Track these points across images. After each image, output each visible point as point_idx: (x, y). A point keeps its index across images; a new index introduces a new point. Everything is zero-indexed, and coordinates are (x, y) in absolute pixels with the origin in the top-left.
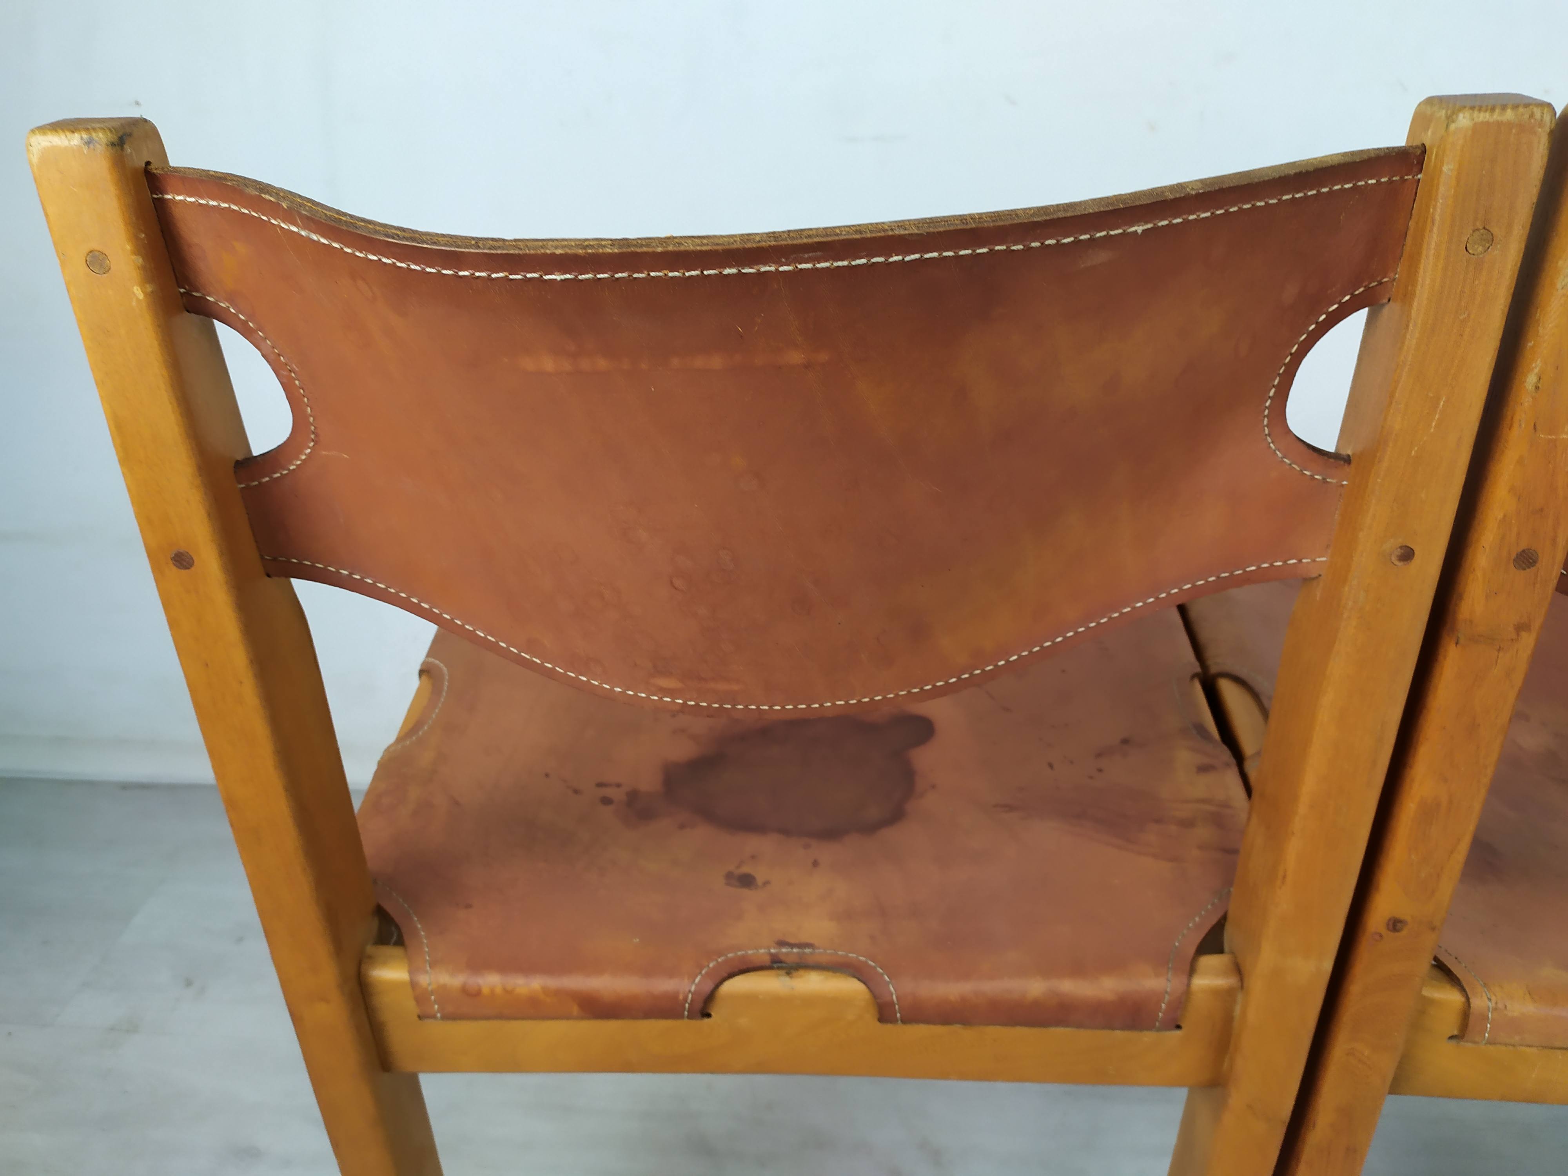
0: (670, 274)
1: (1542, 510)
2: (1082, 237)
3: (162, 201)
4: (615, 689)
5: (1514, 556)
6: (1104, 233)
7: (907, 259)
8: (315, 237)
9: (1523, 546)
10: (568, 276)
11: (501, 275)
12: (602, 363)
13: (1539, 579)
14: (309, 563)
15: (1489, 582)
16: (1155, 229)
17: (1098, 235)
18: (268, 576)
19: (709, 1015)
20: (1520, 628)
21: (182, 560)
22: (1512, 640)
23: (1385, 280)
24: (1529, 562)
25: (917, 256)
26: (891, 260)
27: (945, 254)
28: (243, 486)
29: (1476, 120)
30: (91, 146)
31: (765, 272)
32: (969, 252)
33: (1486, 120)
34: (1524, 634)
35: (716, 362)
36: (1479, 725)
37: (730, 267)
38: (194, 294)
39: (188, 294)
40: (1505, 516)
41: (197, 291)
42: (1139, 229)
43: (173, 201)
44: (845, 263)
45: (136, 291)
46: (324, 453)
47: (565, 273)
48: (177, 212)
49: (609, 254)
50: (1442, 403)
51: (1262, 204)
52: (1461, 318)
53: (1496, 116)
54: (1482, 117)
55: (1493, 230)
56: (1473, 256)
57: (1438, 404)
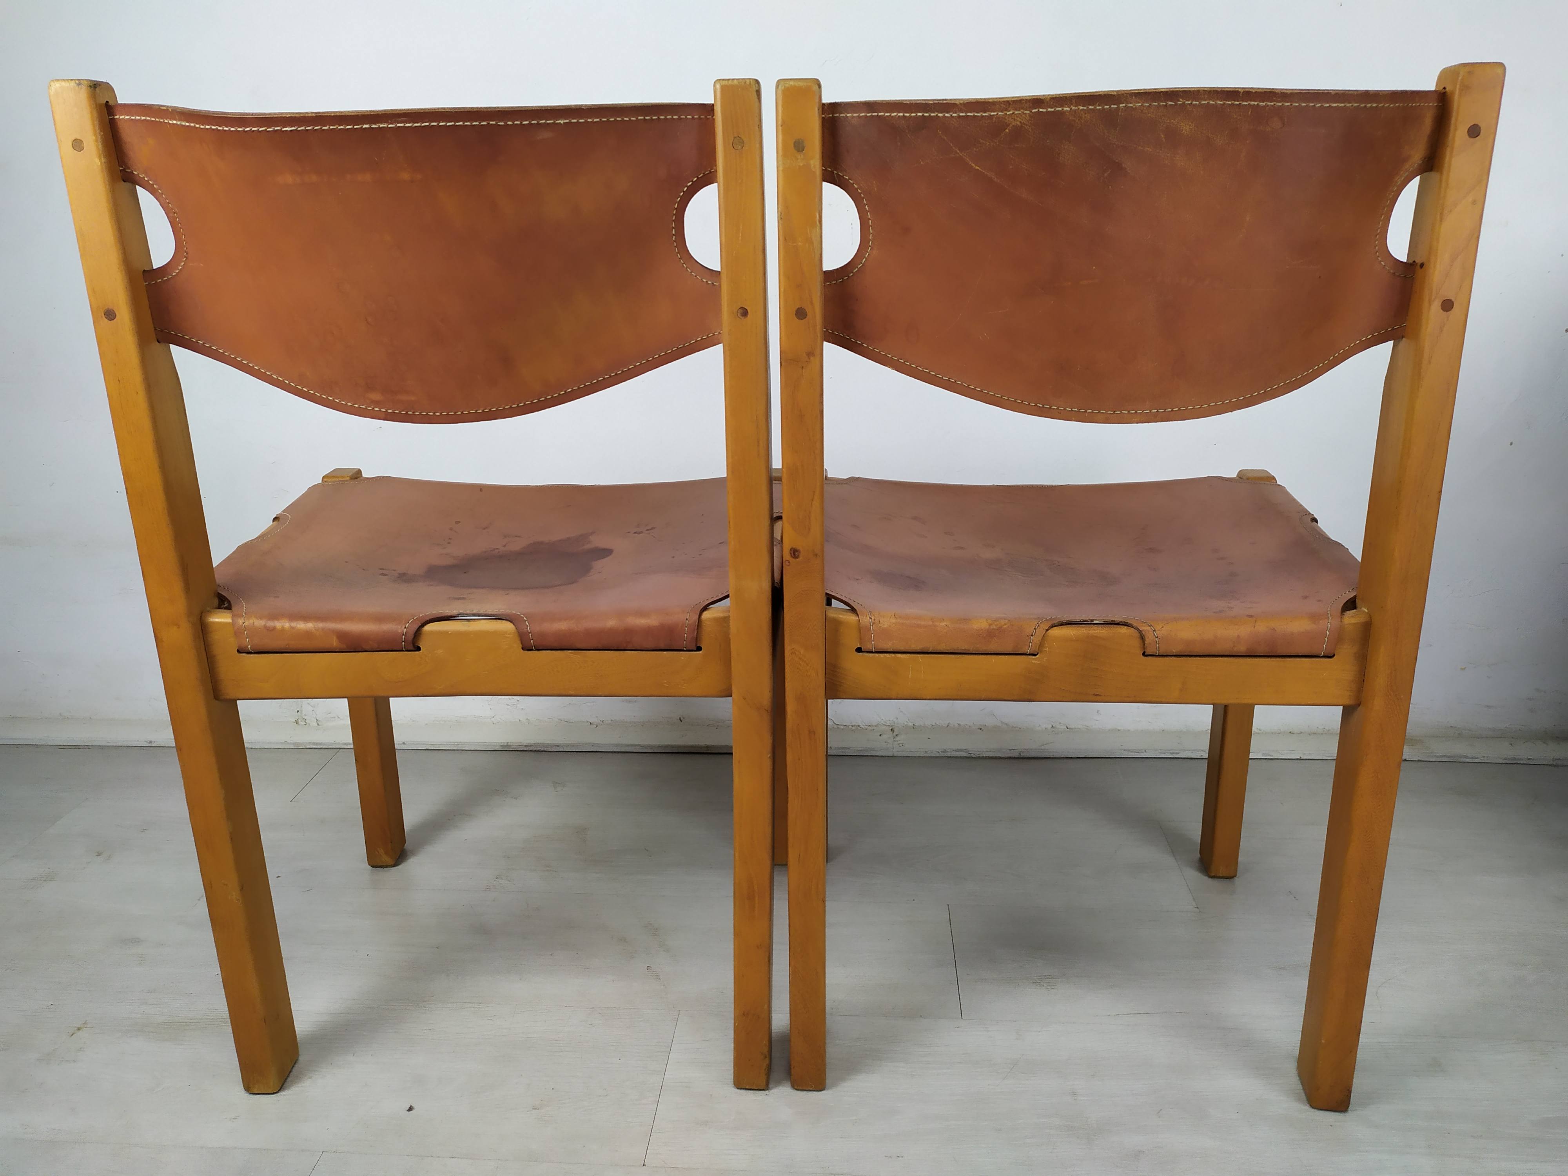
0: (339, 127)
1: (801, 285)
2: (533, 122)
3: (114, 119)
4: (348, 404)
5: (795, 315)
6: (544, 121)
7: (448, 124)
8: (183, 123)
9: (798, 306)
10: (293, 128)
11: (264, 129)
12: (314, 178)
13: (810, 325)
14: (181, 335)
15: (787, 328)
16: (570, 123)
17: (541, 122)
18: (158, 342)
19: (419, 649)
20: (809, 355)
21: (110, 315)
22: (807, 362)
23: (712, 171)
24: (803, 316)
25: (452, 123)
26: (440, 124)
27: (466, 123)
28: (147, 283)
30: (80, 86)
31: (382, 127)
32: (477, 123)
33: (726, 84)
35: (368, 177)
37: (366, 124)
38: (127, 170)
39: (124, 170)
41: (129, 169)
42: (562, 122)
43: (119, 119)
44: (419, 124)
45: (96, 161)
46: (190, 264)
47: (291, 127)
48: (121, 125)
49: (311, 116)
50: (741, 227)
51: (627, 119)
53: (730, 82)
54: (724, 83)
55: (743, 137)
56: (737, 150)
57: (739, 228)
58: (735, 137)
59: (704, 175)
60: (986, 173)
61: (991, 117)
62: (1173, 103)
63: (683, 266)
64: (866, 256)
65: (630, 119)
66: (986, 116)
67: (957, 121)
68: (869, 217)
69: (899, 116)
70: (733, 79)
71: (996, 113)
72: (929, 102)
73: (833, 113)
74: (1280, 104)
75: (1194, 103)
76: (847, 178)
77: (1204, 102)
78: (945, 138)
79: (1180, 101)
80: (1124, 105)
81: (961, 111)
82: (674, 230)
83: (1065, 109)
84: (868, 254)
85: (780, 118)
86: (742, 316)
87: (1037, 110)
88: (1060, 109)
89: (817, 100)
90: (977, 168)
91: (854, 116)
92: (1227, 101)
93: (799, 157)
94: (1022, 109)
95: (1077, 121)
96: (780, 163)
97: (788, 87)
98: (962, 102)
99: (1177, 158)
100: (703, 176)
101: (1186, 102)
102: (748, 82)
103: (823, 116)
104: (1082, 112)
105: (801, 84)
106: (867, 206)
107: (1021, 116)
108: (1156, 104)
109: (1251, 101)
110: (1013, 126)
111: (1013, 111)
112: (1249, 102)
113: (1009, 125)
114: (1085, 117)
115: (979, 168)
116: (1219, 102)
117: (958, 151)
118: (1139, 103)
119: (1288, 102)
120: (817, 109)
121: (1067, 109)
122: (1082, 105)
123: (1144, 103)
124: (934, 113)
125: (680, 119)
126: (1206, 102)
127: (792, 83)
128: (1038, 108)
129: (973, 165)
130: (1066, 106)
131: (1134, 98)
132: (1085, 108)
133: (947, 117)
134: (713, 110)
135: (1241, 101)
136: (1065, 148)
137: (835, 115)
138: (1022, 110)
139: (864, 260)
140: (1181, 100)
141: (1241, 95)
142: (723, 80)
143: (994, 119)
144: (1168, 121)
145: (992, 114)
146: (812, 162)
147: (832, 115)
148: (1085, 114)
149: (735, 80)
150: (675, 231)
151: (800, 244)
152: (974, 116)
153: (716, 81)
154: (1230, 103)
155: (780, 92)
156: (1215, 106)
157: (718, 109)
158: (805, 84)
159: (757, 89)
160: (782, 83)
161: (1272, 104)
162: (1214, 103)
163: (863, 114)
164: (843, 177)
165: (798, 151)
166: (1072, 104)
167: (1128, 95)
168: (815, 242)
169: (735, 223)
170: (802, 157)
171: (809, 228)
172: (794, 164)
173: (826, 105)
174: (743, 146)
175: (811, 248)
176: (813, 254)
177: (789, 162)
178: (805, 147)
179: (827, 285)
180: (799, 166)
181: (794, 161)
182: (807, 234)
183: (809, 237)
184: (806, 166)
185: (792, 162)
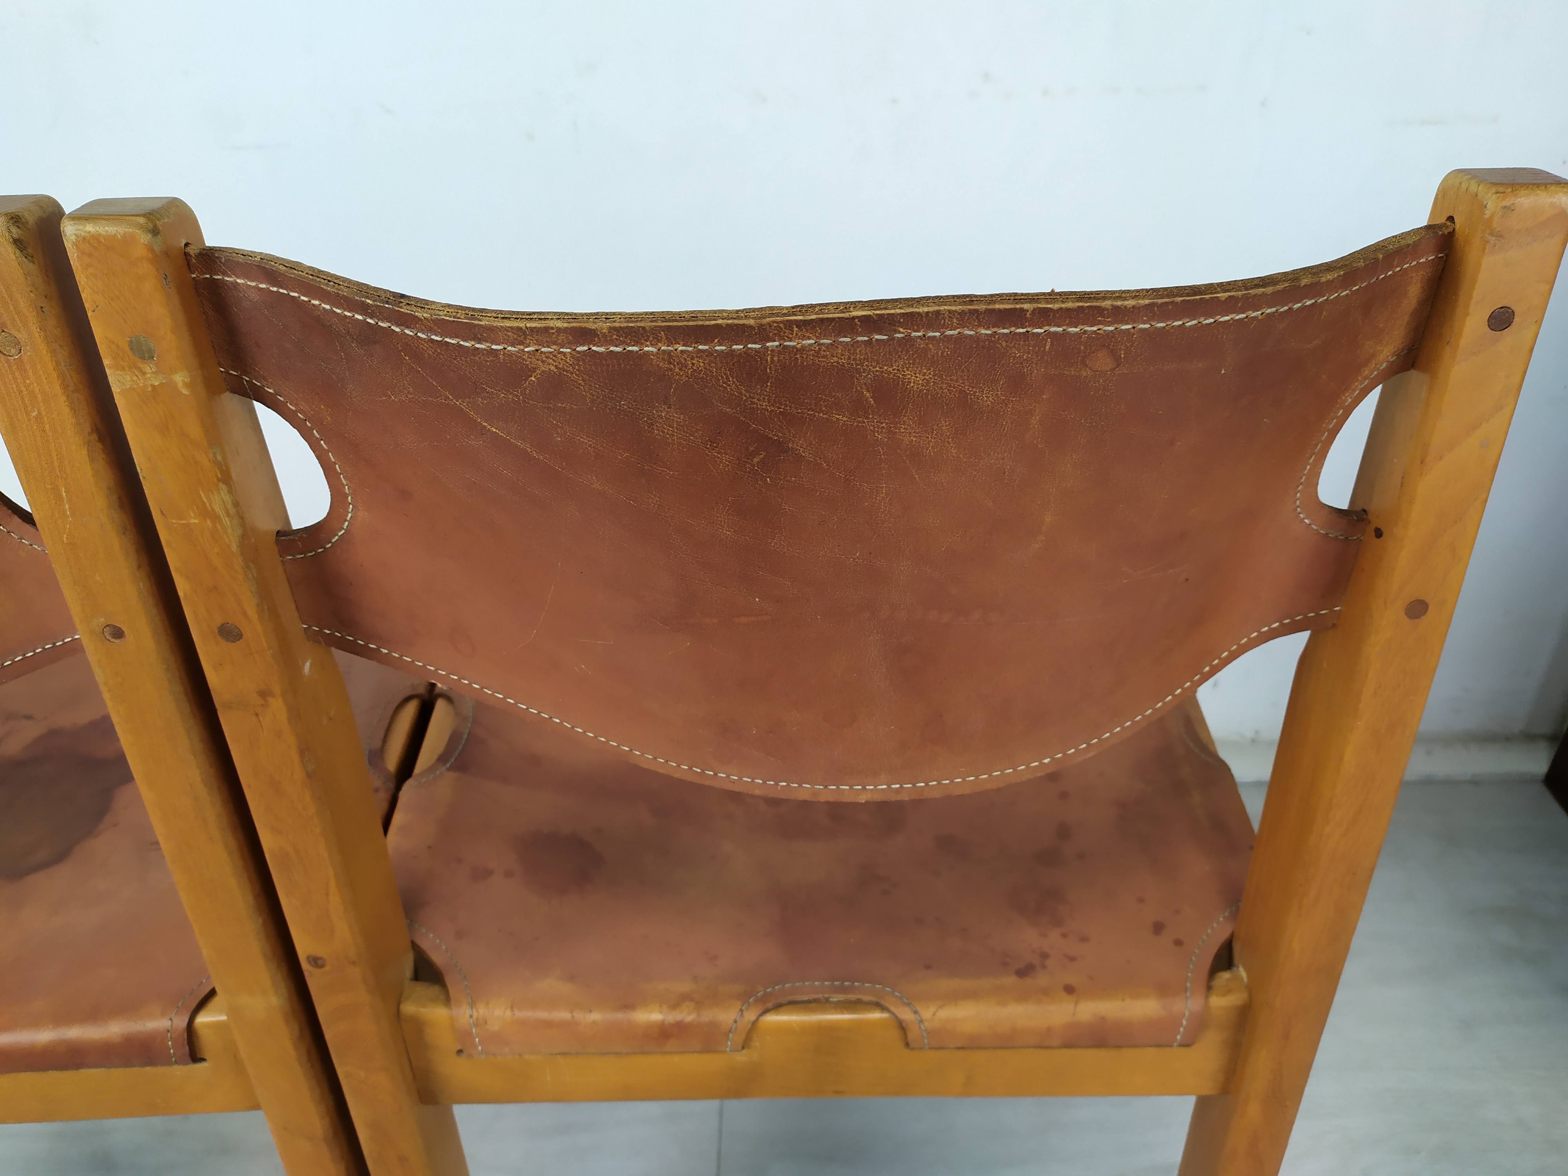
1: (215, 588)
5: (216, 631)
9: (219, 621)
13: (253, 650)
15: (207, 654)
20: (264, 694)
22: (263, 705)
24: (234, 635)
34: (271, 700)
50: (64, 493)
52: (33, 415)
55: (14, 332)
56: (10, 358)
57: (61, 495)
60: (512, 440)
61: (493, 352)
62: (885, 337)
66: (481, 349)
67: (431, 348)
74: (1111, 328)
75: (931, 334)
77: (951, 332)
78: (419, 369)
79: (900, 332)
80: (777, 343)
83: (646, 349)
85: (85, 295)
86: (115, 638)
87: (586, 348)
88: (635, 349)
90: (495, 430)
92: (999, 327)
93: (148, 370)
94: (555, 343)
95: (677, 370)
99: (902, 430)
101: (914, 334)
104: (685, 356)
105: (110, 230)
107: (555, 356)
108: (848, 340)
109: (1049, 325)
110: (543, 371)
111: (537, 347)
112: (1046, 328)
113: (534, 371)
114: (693, 364)
116: (983, 331)
117: (452, 397)
118: (809, 338)
119: (1127, 324)
121: (650, 349)
122: (682, 343)
123: (820, 338)
126: (956, 332)
128: (589, 344)
129: (484, 423)
130: (648, 343)
131: (795, 329)
132: (690, 349)
135: (1029, 326)
136: (660, 417)
138: (554, 347)
140: (901, 330)
141: (1028, 315)
143: (501, 357)
144: (878, 369)
148: (693, 359)
151: (194, 521)
154: (1006, 331)
156: (977, 339)
158: (121, 230)
160: (71, 228)
161: (1095, 328)
162: (972, 333)
165: (143, 358)
166: (659, 341)
167: (782, 325)
168: (223, 516)
169: (49, 487)
170: (153, 369)
171: (204, 493)
172: (138, 381)
173: (194, 256)
174: (21, 350)
175: (219, 527)
176: (225, 537)
177: (129, 378)
178: (154, 351)
179: (290, 557)
180: (153, 386)
181: (141, 378)
182: (204, 503)
183: (209, 509)
184: (164, 381)
185: (135, 378)
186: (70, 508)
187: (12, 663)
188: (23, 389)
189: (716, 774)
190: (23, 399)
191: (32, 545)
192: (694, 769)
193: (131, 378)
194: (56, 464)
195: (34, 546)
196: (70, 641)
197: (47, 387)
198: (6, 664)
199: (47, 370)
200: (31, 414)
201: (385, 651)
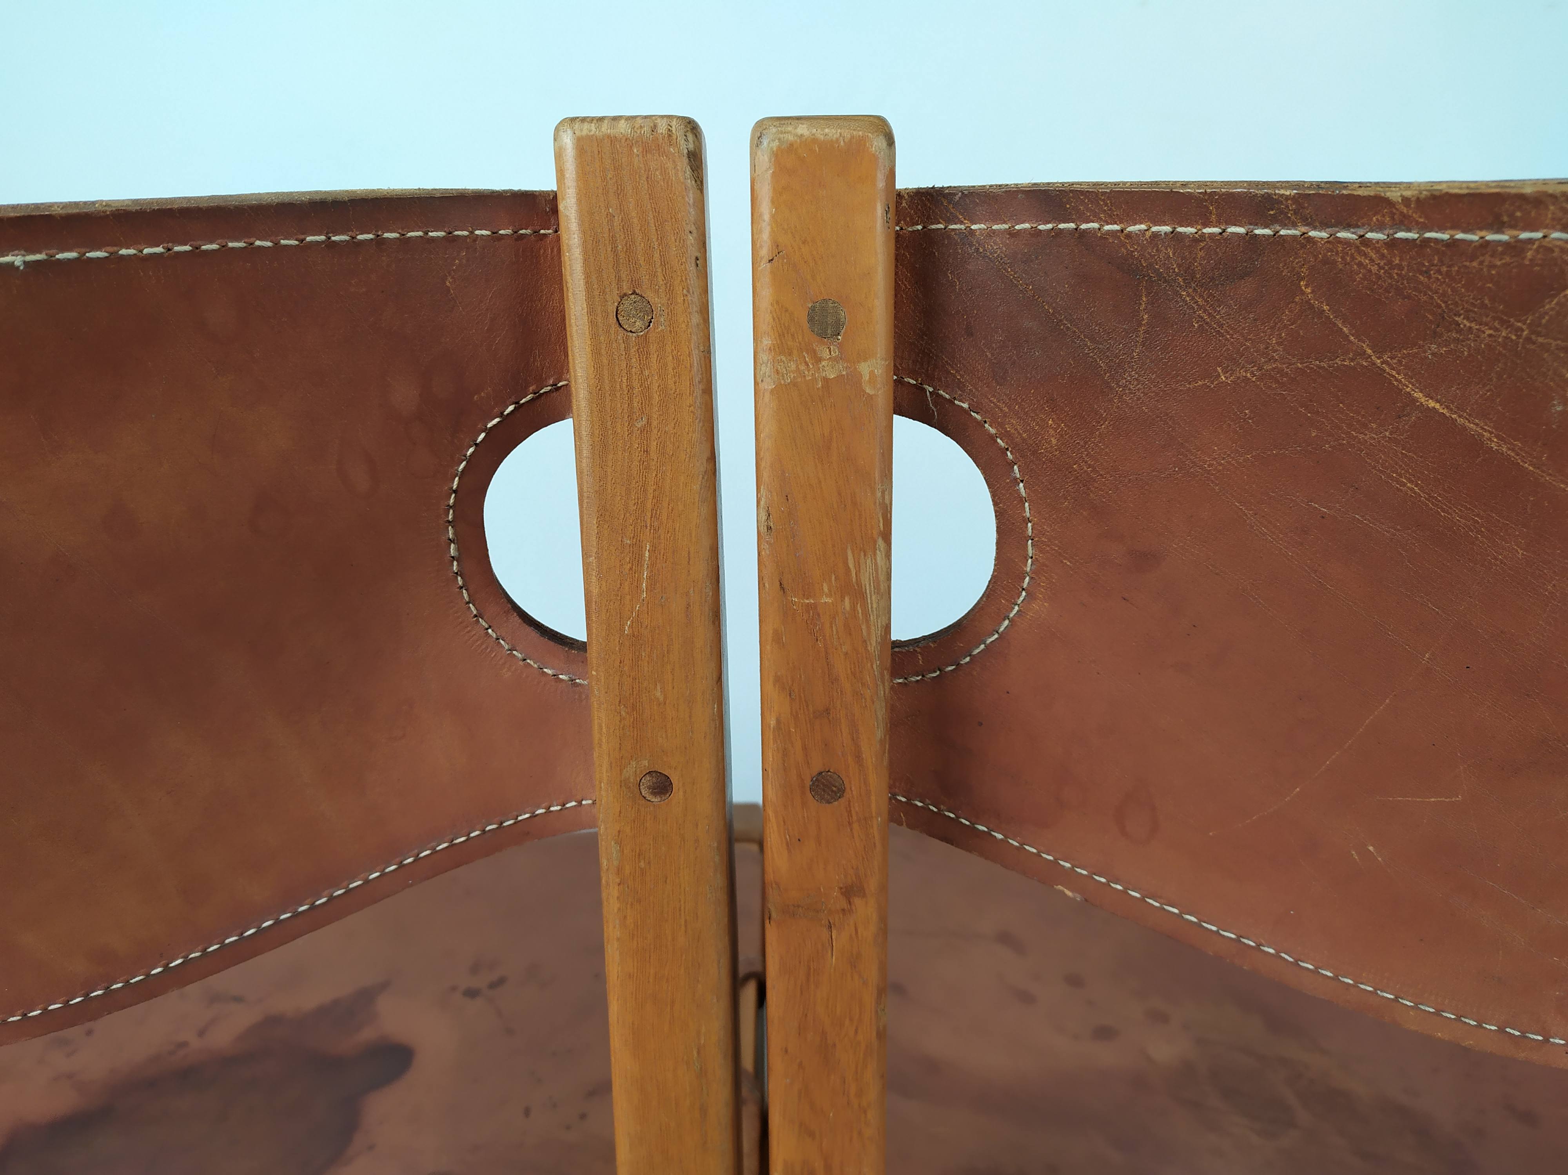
1: (827, 711)
5: (808, 783)
9: (817, 766)
13: (855, 818)
15: (784, 822)
20: (850, 892)
22: (843, 910)
24: (833, 791)
29: (578, 133)
33: (592, 133)
34: (857, 902)
36: (835, 1045)
40: (778, 721)
50: (647, 554)
52: (639, 425)
53: (605, 128)
54: (586, 129)
55: (649, 295)
56: (631, 334)
57: (642, 556)
58: (625, 295)
59: (538, 397)
60: (1460, 421)
61: (1516, 248)
63: (487, 633)
64: (1011, 615)
65: (277, 244)
66: (1499, 242)
67: (1383, 256)
68: (1028, 514)
69: (1156, 235)
70: (616, 119)
71: (1539, 235)
72: (1282, 192)
73: (928, 219)
76: (965, 406)
78: (1326, 308)
81: (1401, 222)
82: (452, 546)
84: (1017, 608)
85: (766, 236)
86: (654, 794)
89: (881, 184)
90: (1432, 404)
91: (994, 231)
93: (826, 354)
96: (766, 369)
97: (791, 145)
98: (1408, 193)
100: (532, 400)
102: (662, 128)
103: (898, 228)
105: (832, 132)
106: (1021, 485)
115: (1437, 406)
117: (1369, 351)
120: (880, 210)
124: (1294, 225)
125: (450, 239)
127: (803, 130)
129: (1418, 395)
133: (1346, 242)
134: (555, 211)
137: (933, 227)
139: (1006, 622)
142: (584, 120)
143: (1529, 254)
145: (1524, 235)
146: (865, 369)
147: (924, 227)
149: (623, 121)
150: (458, 549)
151: (826, 600)
152: (1453, 244)
153: (562, 123)
155: (764, 158)
157: (569, 208)
158: (847, 134)
159: (691, 146)
160: (774, 130)
163: (1027, 226)
164: (951, 402)
165: (823, 335)
168: (870, 593)
169: (628, 542)
170: (832, 353)
171: (853, 552)
172: (806, 373)
173: (907, 197)
174: (651, 322)
175: (860, 611)
176: (864, 627)
177: (793, 366)
178: (844, 324)
179: (900, 681)
180: (826, 380)
181: (811, 367)
182: (848, 569)
183: (854, 580)
184: (844, 373)
185: (803, 367)
186: (649, 578)
187: (431, 853)
188: (636, 384)
189: (1546, 1040)
190: (631, 399)
191: (525, 660)
192: (1508, 1030)
193: (797, 366)
194: (649, 506)
195: (528, 661)
196: (527, 818)
197: (671, 382)
198: (422, 855)
199: (679, 354)
200: (636, 423)
201: (1000, 836)
